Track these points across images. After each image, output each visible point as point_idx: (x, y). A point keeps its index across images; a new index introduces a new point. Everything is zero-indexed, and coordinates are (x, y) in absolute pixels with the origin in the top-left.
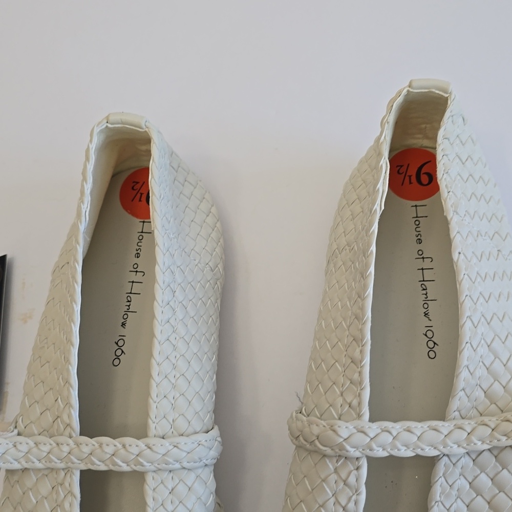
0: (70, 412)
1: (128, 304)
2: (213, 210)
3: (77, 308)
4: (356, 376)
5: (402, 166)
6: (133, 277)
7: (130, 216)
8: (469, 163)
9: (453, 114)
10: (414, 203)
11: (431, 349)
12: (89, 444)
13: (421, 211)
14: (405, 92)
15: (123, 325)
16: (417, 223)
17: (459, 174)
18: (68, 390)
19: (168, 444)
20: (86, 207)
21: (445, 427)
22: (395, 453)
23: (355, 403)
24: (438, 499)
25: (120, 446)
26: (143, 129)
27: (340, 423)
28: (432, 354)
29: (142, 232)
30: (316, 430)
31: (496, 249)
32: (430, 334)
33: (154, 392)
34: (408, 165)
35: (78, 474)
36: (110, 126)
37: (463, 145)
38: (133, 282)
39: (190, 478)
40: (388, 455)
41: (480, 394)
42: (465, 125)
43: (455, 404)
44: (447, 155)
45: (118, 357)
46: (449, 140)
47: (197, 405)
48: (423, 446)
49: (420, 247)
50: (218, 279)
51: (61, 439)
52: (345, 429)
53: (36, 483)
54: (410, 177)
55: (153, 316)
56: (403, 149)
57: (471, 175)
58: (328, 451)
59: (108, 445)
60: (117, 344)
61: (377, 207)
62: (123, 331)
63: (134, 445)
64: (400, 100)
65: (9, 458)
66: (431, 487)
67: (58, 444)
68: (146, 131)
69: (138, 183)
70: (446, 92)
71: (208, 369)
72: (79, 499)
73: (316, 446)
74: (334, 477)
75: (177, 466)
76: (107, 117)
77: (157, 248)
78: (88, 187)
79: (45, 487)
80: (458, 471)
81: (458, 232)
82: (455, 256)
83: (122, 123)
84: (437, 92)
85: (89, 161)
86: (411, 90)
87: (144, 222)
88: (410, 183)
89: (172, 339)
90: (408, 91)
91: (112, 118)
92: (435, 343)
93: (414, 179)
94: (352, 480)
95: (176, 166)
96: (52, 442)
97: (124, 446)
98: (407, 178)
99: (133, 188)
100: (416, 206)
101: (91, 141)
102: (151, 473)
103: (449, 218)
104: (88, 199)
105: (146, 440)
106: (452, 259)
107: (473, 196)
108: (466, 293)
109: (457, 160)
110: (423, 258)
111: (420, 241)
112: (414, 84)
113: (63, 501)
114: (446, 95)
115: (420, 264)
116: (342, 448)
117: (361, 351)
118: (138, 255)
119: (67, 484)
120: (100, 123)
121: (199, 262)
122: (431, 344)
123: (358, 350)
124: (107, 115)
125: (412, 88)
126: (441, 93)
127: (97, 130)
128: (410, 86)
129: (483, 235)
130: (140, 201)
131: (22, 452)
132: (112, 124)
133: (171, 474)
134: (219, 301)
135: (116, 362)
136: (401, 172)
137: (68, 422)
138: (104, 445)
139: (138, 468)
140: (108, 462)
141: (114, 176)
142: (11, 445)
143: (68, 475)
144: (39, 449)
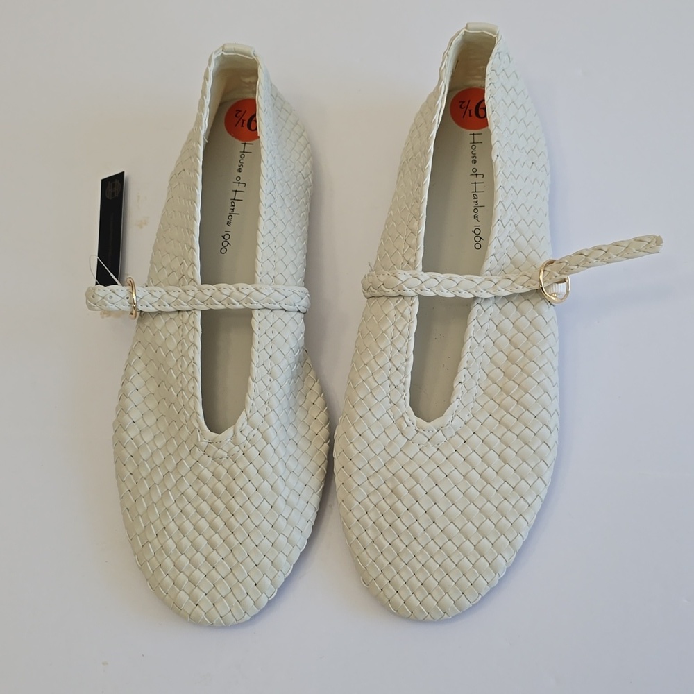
0: (194, 269)
1: (232, 208)
2: (304, 134)
3: (199, 193)
4: (414, 241)
5: (463, 102)
6: (236, 187)
7: (234, 139)
8: (512, 92)
9: (499, 51)
10: (472, 132)
11: (478, 242)
12: (209, 289)
13: (477, 138)
14: (462, 32)
15: (228, 223)
16: (474, 147)
17: (503, 100)
18: (192, 253)
19: (271, 289)
20: (206, 116)
21: (478, 279)
22: (440, 293)
23: (412, 260)
24: (472, 335)
25: (234, 289)
26: (251, 56)
27: (400, 271)
28: (478, 246)
29: (244, 152)
30: (382, 278)
31: (531, 162)
32: (477, 232)
33: (259, 255)
34: (469, 101)
35: (199, 315)
36: (224, 53)
37: (508, 78)
38: (236, 191)
39: (287, 317)
40: (434, 295)
41: (507, 260)
42: (510, 62)
43: (487, 265)
44: (493, 84)
45: (225, 247)
46: (496, 72)
47: (292, 269)
48: (461, 290)
49: (474, 166)
50: (308, 187)
51: (187, 287)
52: (403, 275)
53: (165, 326)
54: (470, 111)
55: (259, 187)
56: (465, 88)
57: (513, 102)
58: (391, 293)
59: (226, 288)
60: (224, 237)
61: (436, 118)
62: (228, 228)
63: (246, 288)
64: (459, 38)
65: (146, 302)
66: (467, 327)
67: (185, 291)
68: (254, 59)
69: (240, 111)
70: (495, 34)
71: (300, 248)
72: (200, 332)
73: (382, 290)
74: (394, 312)
75: (277, 306)
76: (223, 47)
77: (262, 149)
78: (207, 101)
79: (173, 328)
80: (488, 316)
81: (498, 141)
82: (494, 158)
83: (235, 52)
84: (488, 33)
85: (208, 80)
86: (467, 31)
87: (245, 144)
88: (470, 116)
89: (273, 219)
90: (465, 32)
91: (227, 48)
92: (481, 238)
93: (473, 112)
94: (407, 313)
95: (275, 95)
96: (180, 290)
97: (238, 289)
98: (468, 112)
99: (236, 116)
100: (473, 134)
101: (209, 64)
102: (257, 310)
103: (491, 131)
104: (207, 110)
105: (255, 285)
106: (492, 160)
107: (514, 118)
108: (501, 184)
109: (503, 89)
110: (476, 174)
111: (474, 161)
112: (469, 26)
113: (188, 335)
114: (494, 36)
115: (474, 179)
116: (401, 289)
117: (418, 224)
118: (240, 170)
119: (191, 322)
120: (216, 52)
121: (294, 169)
122: (478, 239)
123: (416, 224)
124: (222, 45)
125: (469, 30)
126: (490, 34)
127: (214, 57)
128: (466, 28)
129: (520, 148)
130: (242, 126)
131: (155, 297)
132: (226, 52)
133: (272, 313)
134: (308, 204)
135: (223, 251)
136: (462, 107)
137: (192, 277)
138: (222, 289)
139: (249, 306)
140: (225, 302)
141: (221, 105)
142: (147, 293)
143: (192, 316)
144: (170, 295)
